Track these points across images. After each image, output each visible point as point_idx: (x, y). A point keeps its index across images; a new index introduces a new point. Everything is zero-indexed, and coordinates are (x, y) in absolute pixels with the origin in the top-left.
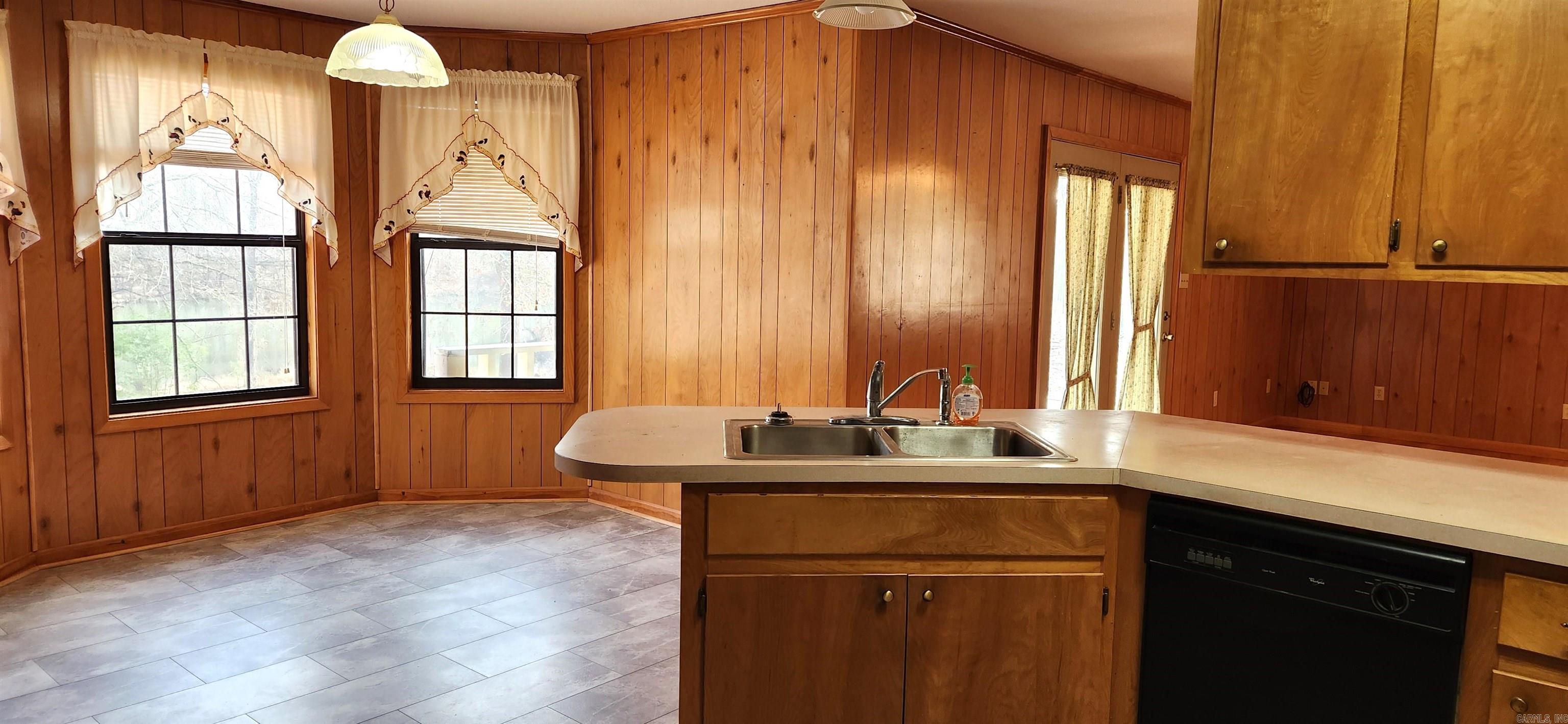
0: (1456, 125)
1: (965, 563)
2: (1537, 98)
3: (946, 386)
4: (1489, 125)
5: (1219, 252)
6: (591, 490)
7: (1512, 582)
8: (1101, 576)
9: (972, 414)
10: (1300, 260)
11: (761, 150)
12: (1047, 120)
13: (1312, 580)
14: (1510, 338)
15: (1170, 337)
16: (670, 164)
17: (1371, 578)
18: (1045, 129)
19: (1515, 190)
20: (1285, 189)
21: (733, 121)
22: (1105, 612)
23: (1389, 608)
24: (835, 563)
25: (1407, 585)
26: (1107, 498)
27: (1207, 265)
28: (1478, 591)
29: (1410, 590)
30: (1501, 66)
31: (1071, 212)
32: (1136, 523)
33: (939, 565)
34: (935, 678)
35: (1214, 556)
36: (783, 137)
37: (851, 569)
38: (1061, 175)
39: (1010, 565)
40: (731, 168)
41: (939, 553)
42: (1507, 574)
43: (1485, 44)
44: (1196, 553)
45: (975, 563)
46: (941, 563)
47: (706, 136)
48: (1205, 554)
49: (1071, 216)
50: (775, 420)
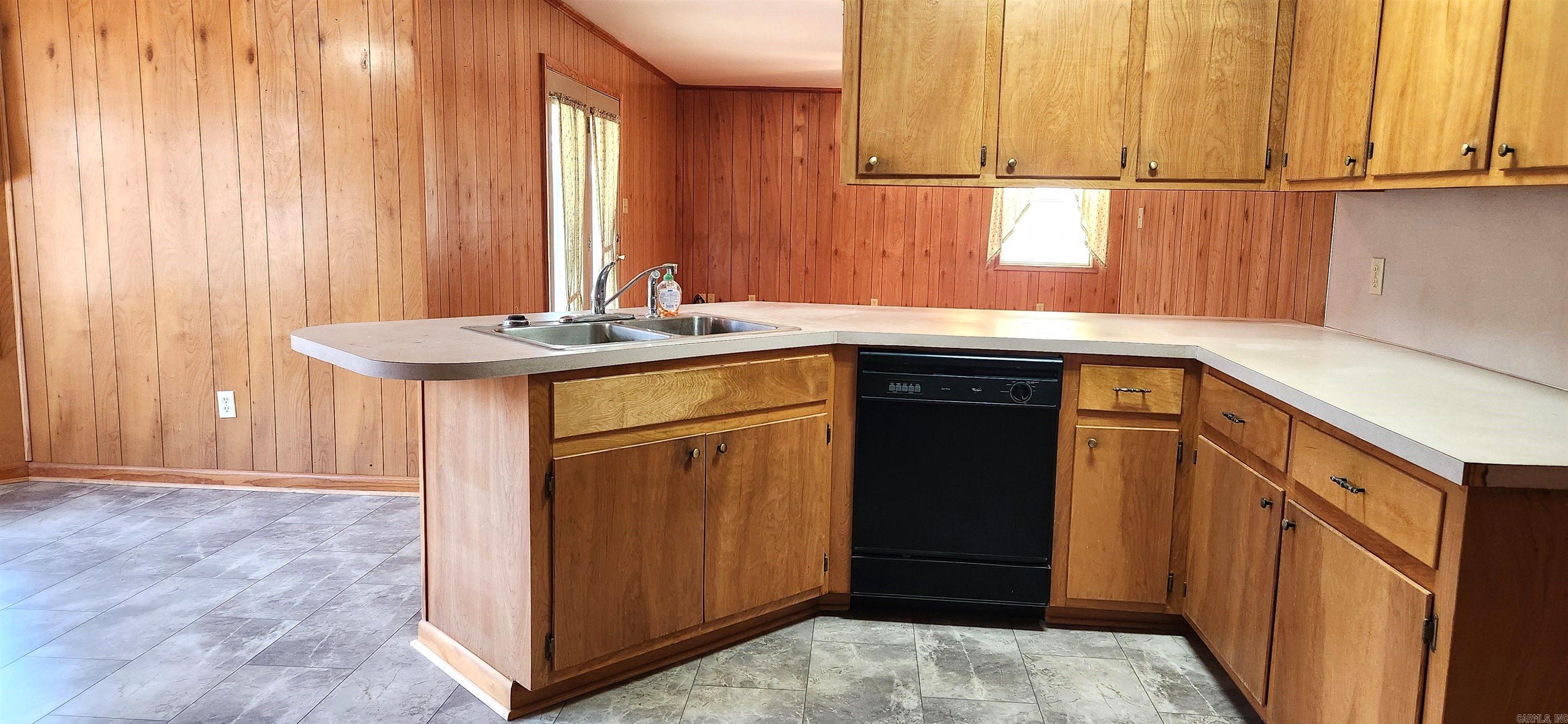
0: (1018, 82)
1: (743, 418)
2: (1062, 68)
3: (654, 283)
4: (1036, 84)
5: (869, 166)
6: (34, 465)
7: (1085, 369)
8: (825, 415)
9: (675, 306)
10: (925, 173)
11: (290, 54)
12: (545, 50)
13: (974, 389)
14: (836, 252)
15: (622, 257)
16: (144, 59)
17: (1010, 382)
18: (541, 57)
19: (1051, 127)
20: (913, 121)
21: (245, 16)
22: (828, 442)
23: (1021, 399)
24: (652, 432)
25: (1030, 382)
26: (828, 355)
27: (860, 176)
28: (1068, 379)
29: (1033, 385)
30: (1042, 45)
31: (563, 139)
32: (848, 371)
33: (725, 422)
34: (725, 516)
35: (908, 385)
36: (320, 40)
37: (665, 436)
38: (553, 103)
39: (772, 415)
40: (245, 72)
41: (727, 412)
42: (1082, 365)
43: (1033, 30)
44: (895, 385)
45: (748, 417)
46: (727, 421)
47: (201, 30)
48: (902, 385)
49: (563, 142)
50: (514, 323)
